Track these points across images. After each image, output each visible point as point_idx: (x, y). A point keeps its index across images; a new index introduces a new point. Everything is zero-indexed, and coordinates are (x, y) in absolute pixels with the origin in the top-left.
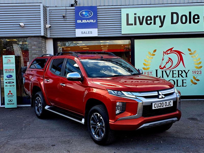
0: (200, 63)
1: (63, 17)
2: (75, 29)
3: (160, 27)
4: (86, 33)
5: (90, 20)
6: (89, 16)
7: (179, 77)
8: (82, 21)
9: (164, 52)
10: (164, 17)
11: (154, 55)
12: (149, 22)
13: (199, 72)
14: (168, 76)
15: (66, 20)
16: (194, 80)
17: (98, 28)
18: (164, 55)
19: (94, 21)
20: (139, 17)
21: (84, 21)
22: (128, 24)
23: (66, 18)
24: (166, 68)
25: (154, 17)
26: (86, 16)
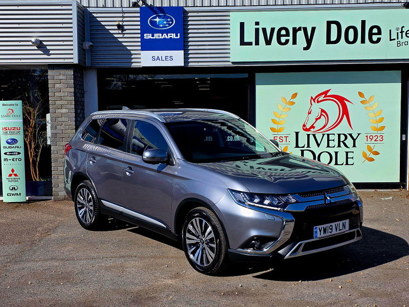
0: (382, 120)
1: (116, 27)
2: (140, 50)
3: (305, 49)
4: (161, 60)
5: (169, 34)
6: (168, 27)
7: (339, 146)
8: (153, 36)
9: (312, 98)
10: (313, 29)
11: (293, 103)
12: (283, 39)
14: (318, 145)
15: (123, 34)
16: (368, 153)
17: (184, 50)
18: (311, 104)
19: (177, 36)
20: (264, 30)
21: (157, 36)
22: (243, 43)
23: (122, 29)
24: (315, 130)
25: (294, 29)
26: (161, 26)
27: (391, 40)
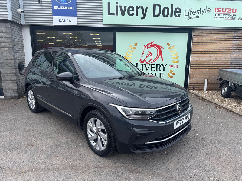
0: (178, 57)
1: (38, 2)
2: (52, 16)
3: (142, 19)
4: (64, 21)
5: (68, 7)
6: (68, 2)
7: (157, 70)
8: (59, 8)
9: (145, 46)
10: (147, 8)
11: (135, 48)
12: (131, 13)
13: (176, 66)
14: (147, 70)
15: (42, 6)
16: (170, 74)
17: (77, 16)
18: (144, 49)
19: (73, 8)
20: (121, 7)
21: (61, 8)
22: (109, 14)
23: (42, 4)
24: (146, 62)
25: (137, 7)
26: (64, 2)
27: (185, 16)
